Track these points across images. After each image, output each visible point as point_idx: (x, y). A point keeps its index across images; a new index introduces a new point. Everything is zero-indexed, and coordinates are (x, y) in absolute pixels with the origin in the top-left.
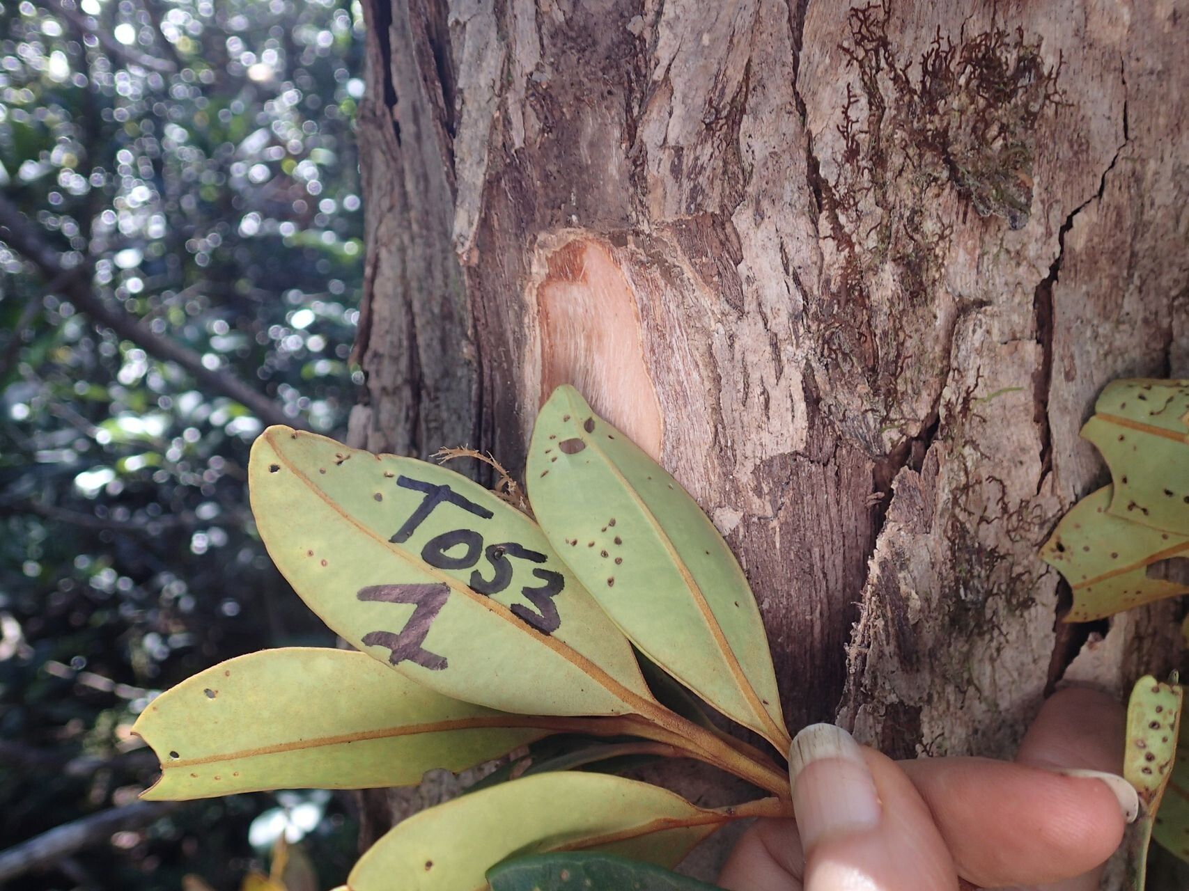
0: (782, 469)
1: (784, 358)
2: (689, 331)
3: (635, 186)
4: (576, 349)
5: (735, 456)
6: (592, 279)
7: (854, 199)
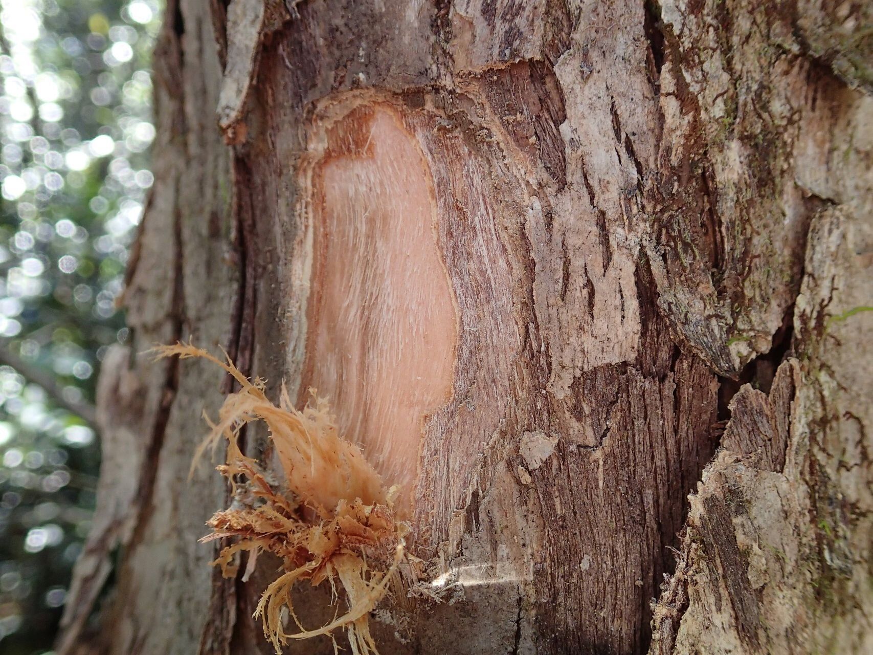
0: (607, 385)
1: (613, 242)
2: (496, 207)
3: (437, 33)
4: (355, 236)
5: (549, 364)
6: (379, 150)
7: (699, 57)
